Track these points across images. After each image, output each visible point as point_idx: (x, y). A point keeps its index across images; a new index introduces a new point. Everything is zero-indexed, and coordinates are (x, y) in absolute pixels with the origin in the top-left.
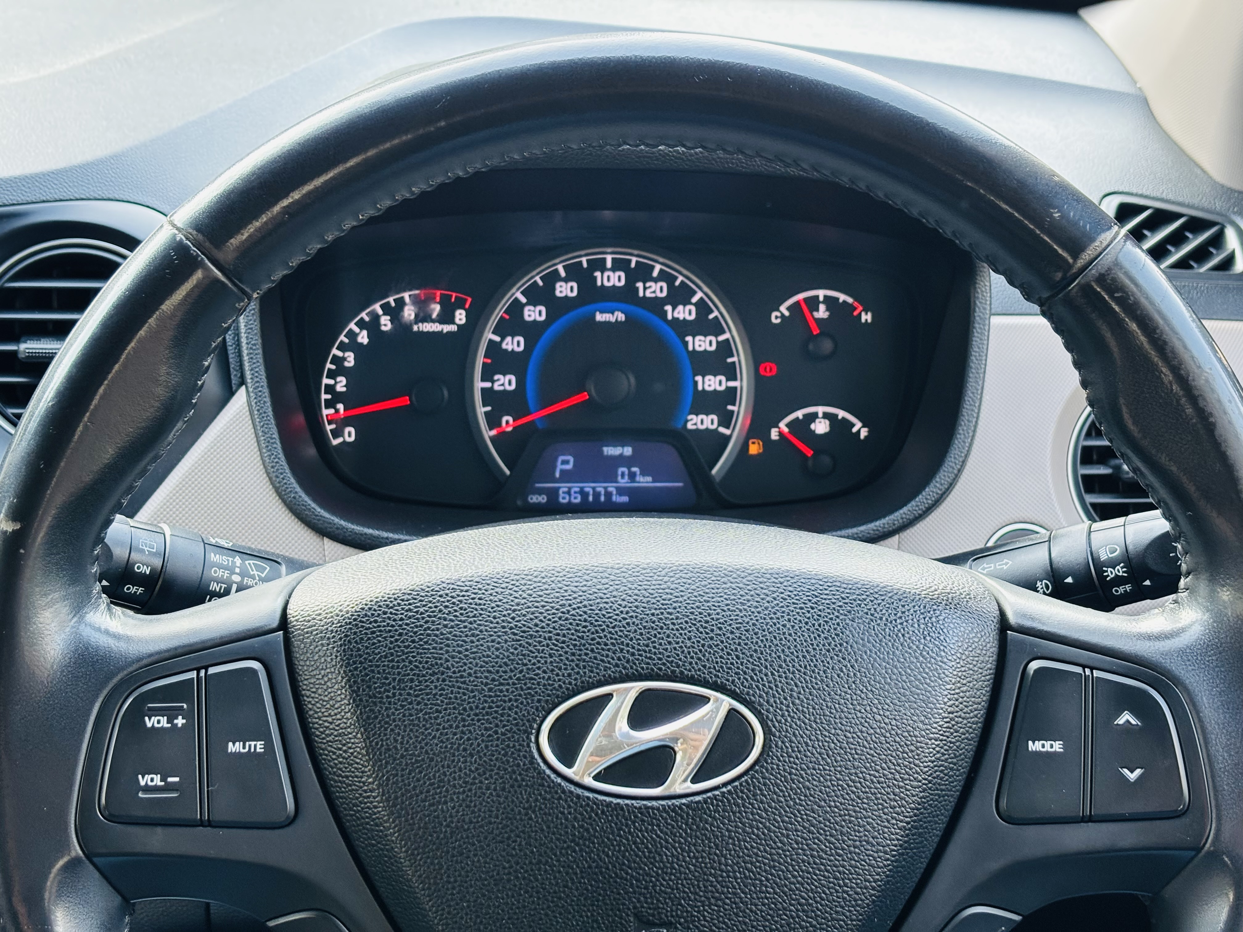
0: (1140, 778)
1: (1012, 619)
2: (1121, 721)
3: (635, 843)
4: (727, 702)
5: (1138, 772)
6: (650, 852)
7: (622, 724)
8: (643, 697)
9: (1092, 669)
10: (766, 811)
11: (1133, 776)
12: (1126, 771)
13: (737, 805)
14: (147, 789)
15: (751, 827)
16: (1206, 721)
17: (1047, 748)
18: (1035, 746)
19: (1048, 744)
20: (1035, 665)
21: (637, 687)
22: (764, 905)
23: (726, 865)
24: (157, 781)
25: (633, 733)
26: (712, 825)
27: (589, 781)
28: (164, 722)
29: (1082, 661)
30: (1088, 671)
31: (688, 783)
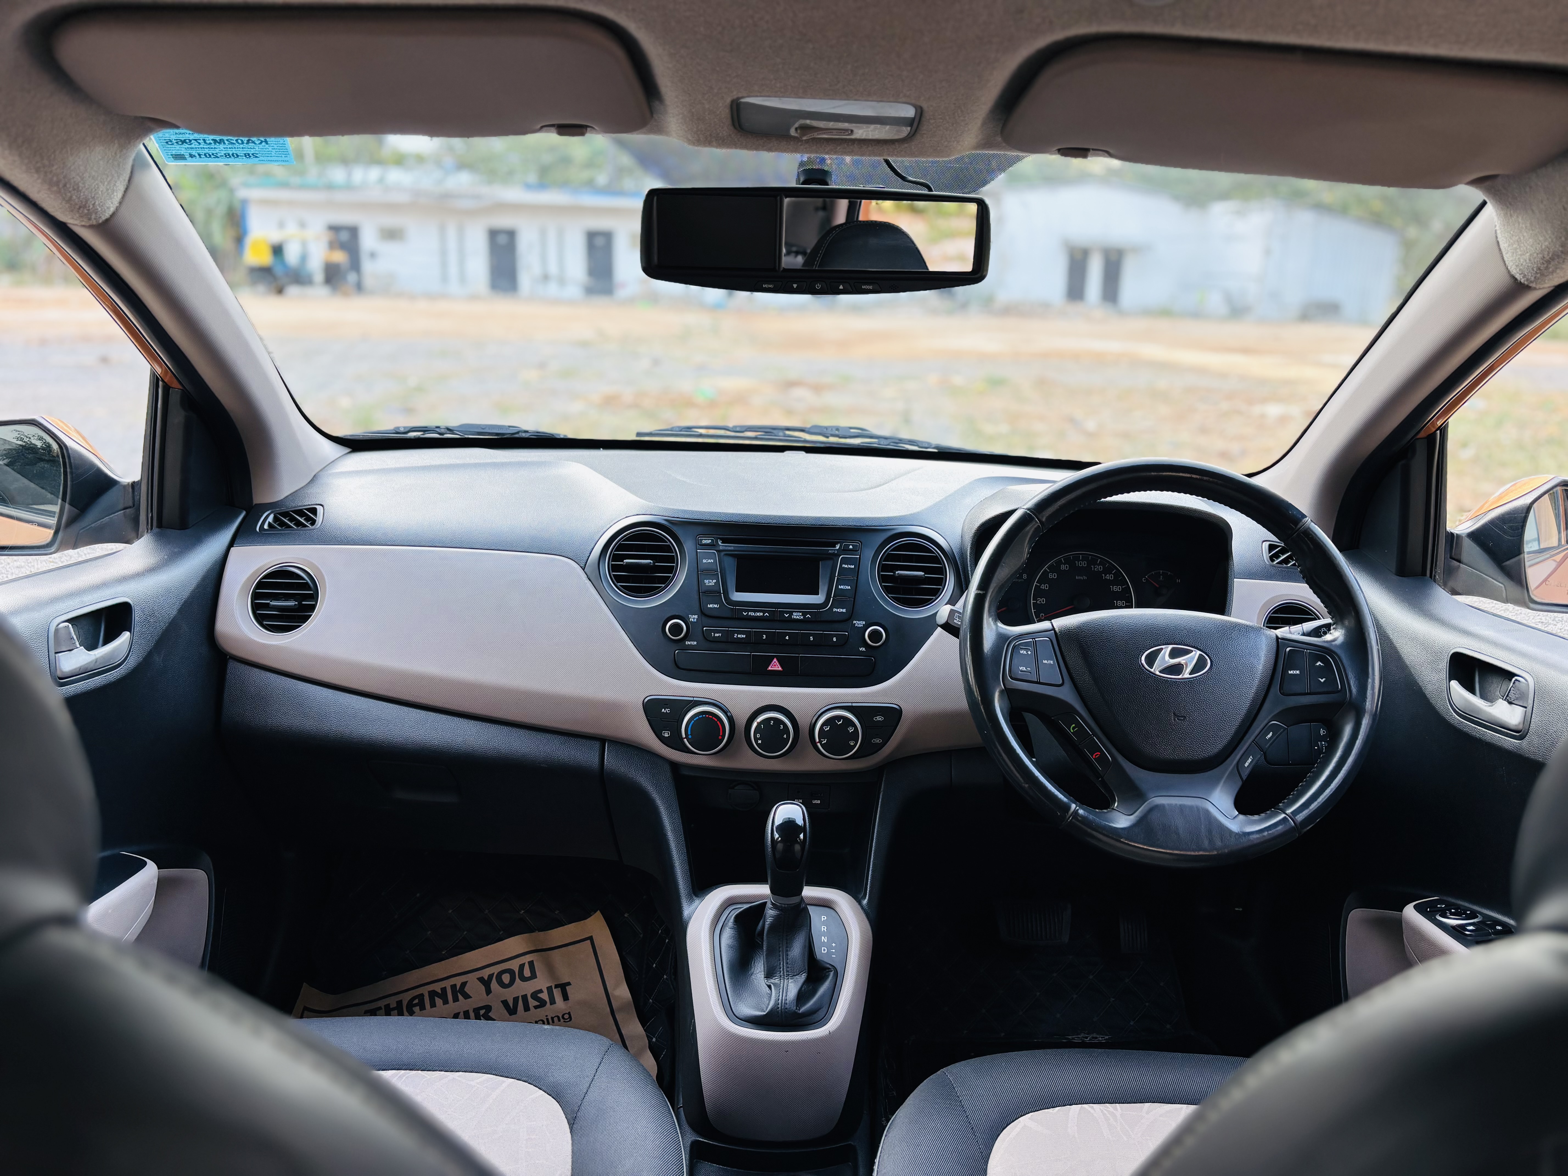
0: (1325, 681)
1: (1280, 636)
2: (1318, 664)
3: (1173, 691)
4: (1199, 652)
5: (1324, 679)
6: (1178, 694)
7: (1167, 658)
8: (1173, 649)
9: (1307, 650)
10: (1212, 684)
11: (1322, 680)
12: (1320, 679)
13: (1204, 682)
14: (1021, 671)
15: (1208, 689)
16: (1345, 664)
17: (1295, 673)
18: (1291, 672)
19: (1295, 672)
20: (1288, 649)
21: (1170, 647)
22: (1212, 712)
23: (1201, 699)
24: (1024, 669)
25: (1170, 660)
26: (1196, 687)
27: (1158, 673)
28: (1025, 652)
29: (1303, 647)
30: (1306, 650)
31: (1188, 675)
